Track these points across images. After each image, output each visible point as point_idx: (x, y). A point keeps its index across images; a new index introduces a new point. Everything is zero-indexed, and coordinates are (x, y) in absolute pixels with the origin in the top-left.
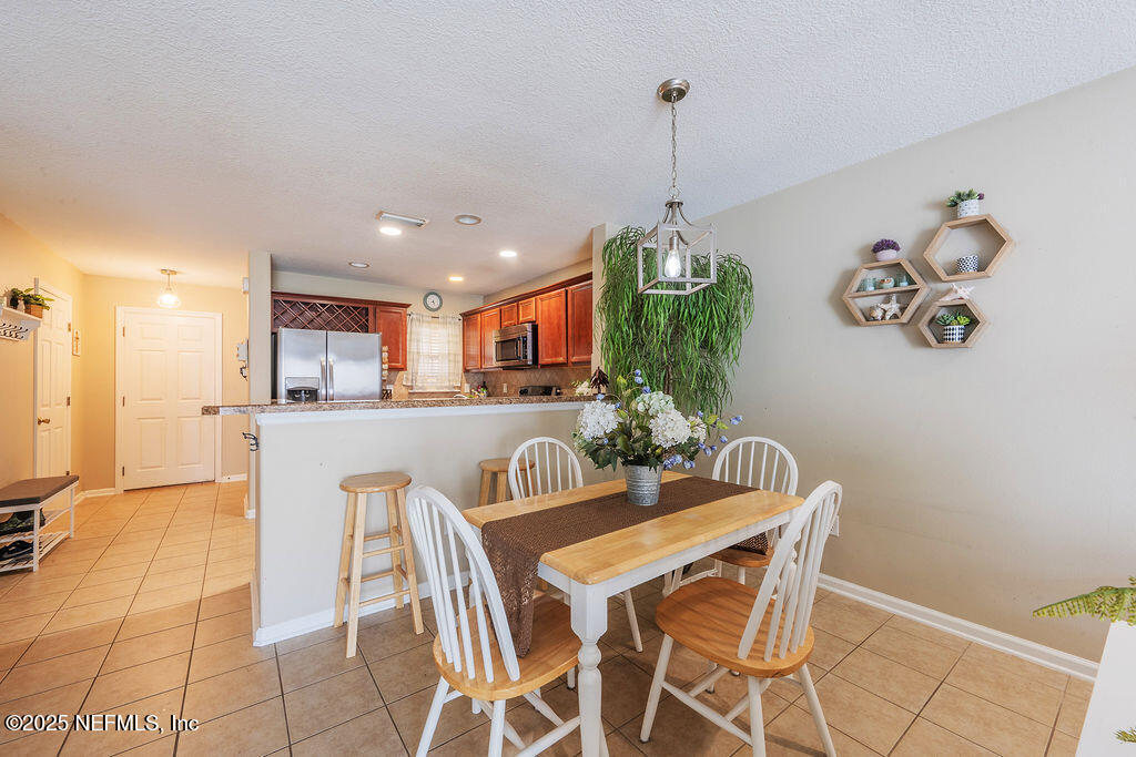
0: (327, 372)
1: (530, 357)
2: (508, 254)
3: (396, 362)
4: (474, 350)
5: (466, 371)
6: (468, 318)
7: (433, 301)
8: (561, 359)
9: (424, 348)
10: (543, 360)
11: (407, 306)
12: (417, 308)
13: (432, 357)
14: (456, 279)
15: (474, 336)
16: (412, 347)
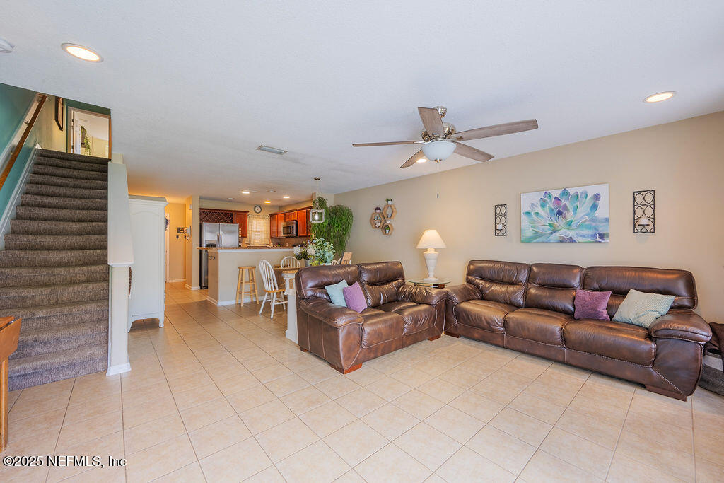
0: (219, 238)
1: (295, 233)
2: (286, 197)
3: (244, 234)
4: (275, 229)
5: (271, 238)
6: (272, 216)
7: (258, 209)
8: (305, 235)
9: (254, 229)
10: (300, 234)
11: (247, 212)
12: (251, 213)
13: (257, 232)
14: (267, 202)
15: (275, 223)
16: (249, 228)
